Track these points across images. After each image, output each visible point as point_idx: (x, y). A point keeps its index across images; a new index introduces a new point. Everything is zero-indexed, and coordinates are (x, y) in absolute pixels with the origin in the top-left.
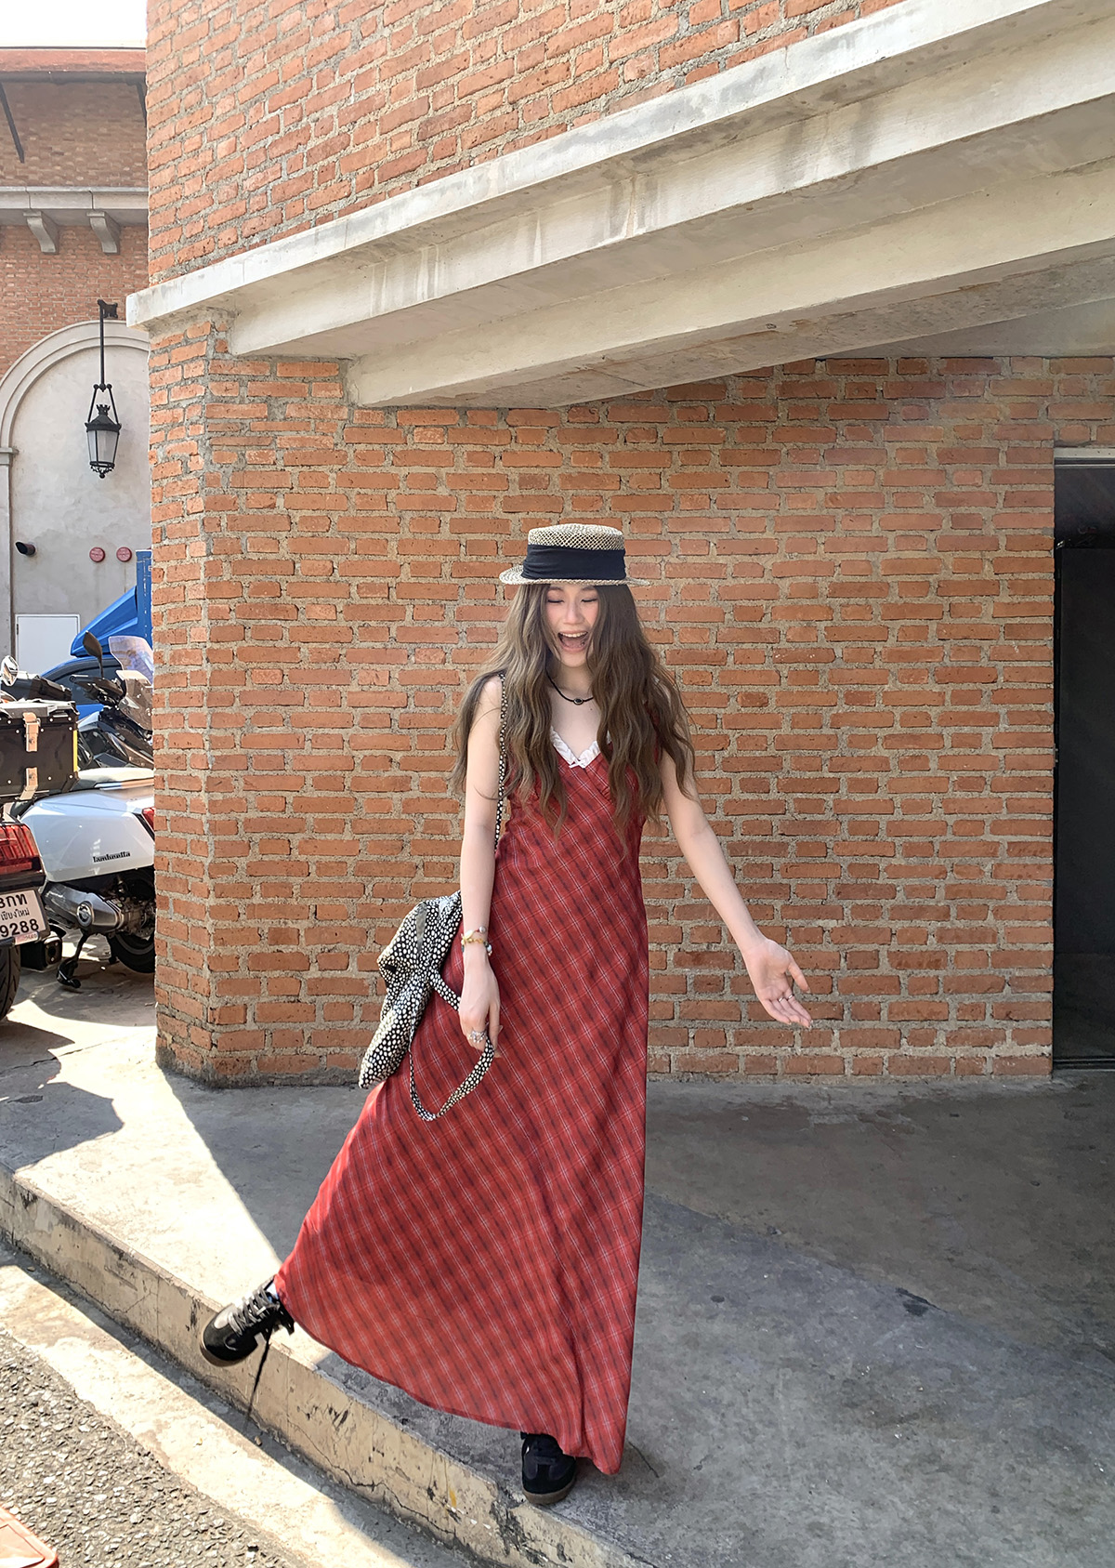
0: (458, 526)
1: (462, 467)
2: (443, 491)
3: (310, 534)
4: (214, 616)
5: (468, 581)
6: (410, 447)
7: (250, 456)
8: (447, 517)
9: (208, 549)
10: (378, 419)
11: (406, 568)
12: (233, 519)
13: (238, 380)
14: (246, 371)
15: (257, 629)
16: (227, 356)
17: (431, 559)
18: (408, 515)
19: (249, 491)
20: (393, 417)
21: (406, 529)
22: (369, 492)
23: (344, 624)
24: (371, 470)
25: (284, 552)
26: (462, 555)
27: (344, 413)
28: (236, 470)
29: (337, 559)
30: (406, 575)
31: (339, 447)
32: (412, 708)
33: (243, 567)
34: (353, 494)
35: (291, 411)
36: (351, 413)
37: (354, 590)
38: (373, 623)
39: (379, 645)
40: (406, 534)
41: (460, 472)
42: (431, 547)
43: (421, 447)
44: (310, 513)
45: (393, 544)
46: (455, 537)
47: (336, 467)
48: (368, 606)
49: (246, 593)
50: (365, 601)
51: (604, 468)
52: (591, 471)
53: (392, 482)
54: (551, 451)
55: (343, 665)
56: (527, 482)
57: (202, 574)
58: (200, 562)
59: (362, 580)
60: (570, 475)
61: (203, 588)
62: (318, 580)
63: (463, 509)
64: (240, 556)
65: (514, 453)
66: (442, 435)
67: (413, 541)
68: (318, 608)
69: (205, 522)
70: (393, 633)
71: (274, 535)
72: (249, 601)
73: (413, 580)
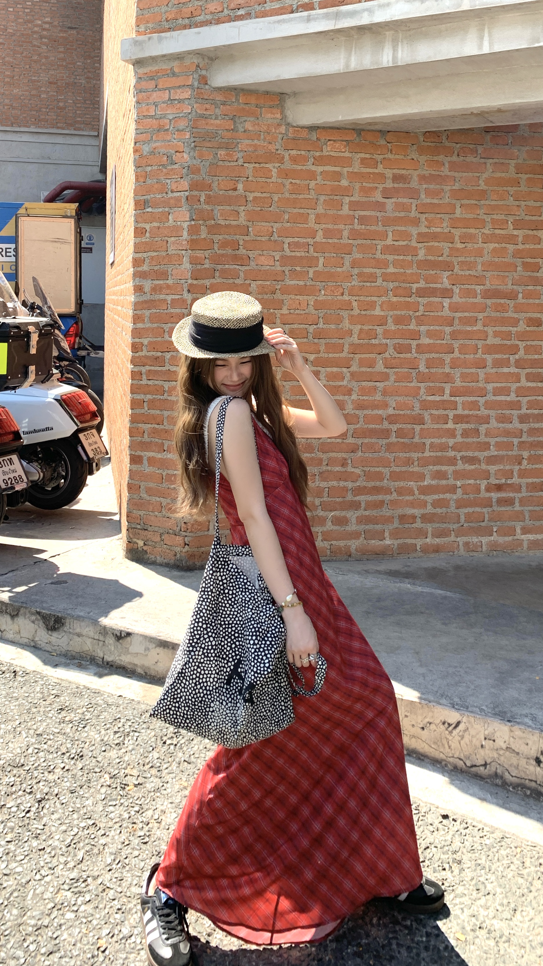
0: (354, 206)
1: (357, 167)
2: (344, 183)
3: (259, 209)
4: (194, 261)
5: (359, 242)
6: (325, 153)
7: (221, 155)
8: (347, 200)
9: (191, 216)
10: (304, 134)
11: (320, 233)
12: (208, 197)
13: (214, 103)
14: (219, 98)
15: (223, 271)
16: (207, 87)
17: (336, 227)
18: (322, 198)
19: (220, 178)
20: (314, 134)
21: (321, 207)
22: (298, 181)
23: (279, 268)
24: (299, 168)
25: (242, 220)
26: (356, 225)
27: (283, 129)
28: (211, 164)
29: (276, 225)
30: (319, 238)
31: (279, 152)
32: (321, 325)
33: (214, 229)
34: (287, 182)
35: (249, 126)
36: (287, 130)
37: (286, 246)
38: (298, 269)
39: (301, 283)
40: (320, 209)
41: (355, 171)
42: (336, 219)
43: (332, 154)
44: (259, 195)
45: (312, 217)
46: (351, 213)
47: (277, 165)
48: (295, 257)
49: (216, 246)
50: (293, 254)
51: (445, 171)
52: (437, 173)
53: (312, 176)
54: (413, 159)
55: (278, 296)
56: (396, 178)
57: (185, 233)
58: (185, 225)
59: (291, 240)
60: (424, 175)
61: (186, 242)
62: (263, 239)
63: (357, 195)
64: (213, 221)
65: (390, 159)
66: (345, 147)
67: (325, 215)
68: (263, 258)
69: (189, 198)
70: (311, 275)
71: (236, 208)
72: (218, 252)
73: (324, 240)
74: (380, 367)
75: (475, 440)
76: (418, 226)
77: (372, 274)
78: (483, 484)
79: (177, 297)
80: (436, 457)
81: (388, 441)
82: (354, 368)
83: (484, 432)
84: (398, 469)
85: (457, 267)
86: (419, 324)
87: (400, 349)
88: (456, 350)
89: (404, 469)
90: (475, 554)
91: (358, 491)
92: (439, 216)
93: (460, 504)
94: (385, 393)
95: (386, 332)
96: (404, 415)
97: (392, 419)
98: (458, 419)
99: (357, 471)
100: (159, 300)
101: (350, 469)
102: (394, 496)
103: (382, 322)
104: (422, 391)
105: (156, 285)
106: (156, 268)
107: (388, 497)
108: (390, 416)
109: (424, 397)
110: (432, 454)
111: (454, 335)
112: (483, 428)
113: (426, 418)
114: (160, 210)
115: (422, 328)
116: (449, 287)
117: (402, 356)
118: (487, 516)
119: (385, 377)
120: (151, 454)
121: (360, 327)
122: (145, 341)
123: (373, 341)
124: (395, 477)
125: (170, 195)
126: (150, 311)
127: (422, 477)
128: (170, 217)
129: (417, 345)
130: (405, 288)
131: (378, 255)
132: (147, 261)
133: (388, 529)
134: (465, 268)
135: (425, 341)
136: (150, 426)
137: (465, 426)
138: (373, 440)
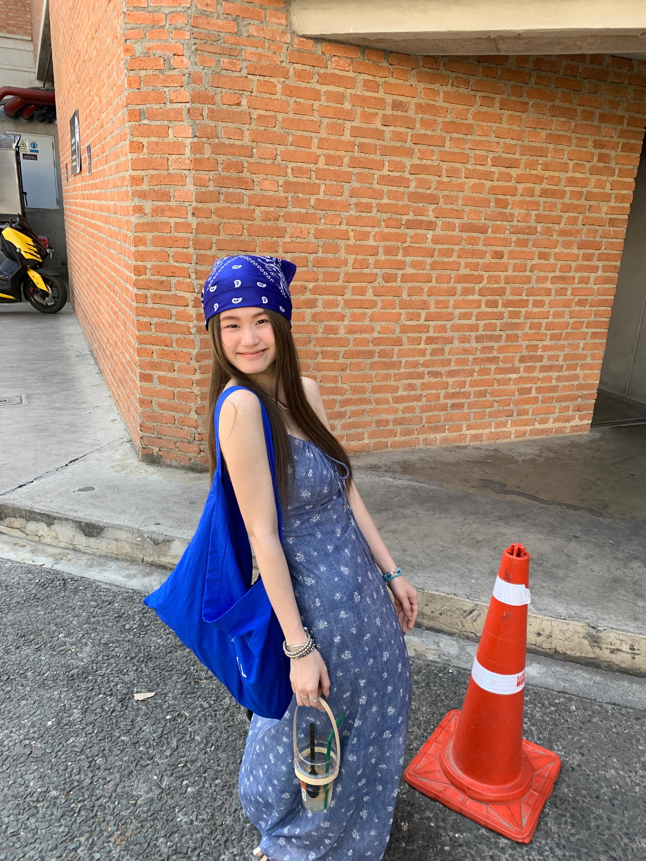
0: (356, 133)
1: (359, 91)
2: (347, 106)
3: (263, 128)
4: (198, 183)
5: (358, 170)
6: (329, 71)
7: (224, 63)
8: (349, 125)
9: (194, 132)
10: (309, 45)
11: (322, 160)
12: (211, 111)
15: (228, 195)
17: (338, 153)
18: (325, 121)
19: (224, 90)
20: (319, 45)
21: (324, 131)
22: (302, 101)
23: (282, 194)
24: (304, 85)
25: (247, 141)
26: (356, 152)
27: (288, 38)
28: (215, 73)
29: (281, 148)
30: (321, 164)
31: (284, 64)
32: (320, 254)
33: (218, 148)
34: (292, 101)
35: (253, 30)
36: (292, 39)
37: (289, 171)
38: (300, 195)
39: (303, 211)
40: (323, 134)
41: (358, 93)
42: (338, 145)
43: (337, 72)
44: (263, 113)
45: (315, 141)
46: (353, 139)
47: (282, 80)
48: (298, 183)
49: (220, 167)
50: (296, 180)
51: (440, 101)
52: (433, 103)
53: (316, 95)
54: (412, 85)
55: (281, 223)
56: (397, 105)
57: (188, 151)
58: (188, 142)
59: (295, 164)
60: (421, 104)
61: (189, 162)
62: (267, 162)
63: (358, 120)
64: (217, 140)
65: (391, 84)
66: (350, 65)
67: (328, 140)
68: (267, 182)
69: (191, 111)
70: (312, 203)
71: (240, 126)
72: (222, 174)
73: (326, 167)
74: (369, 295)
75: (440, 357)
76: (412, 158)
77: (368, 204)
78: (442, 393)
79: (181, 220)
80: (409, 372)
81: (371, 360)
82: (347, 296)
83: (448, 351)
84: (378, 384)
85: (442, 200)
86: (405, 255)
87: (388, 278)
88: (434, 279)
89: (383, 383)
90: (431, 447)
91: (345, 403)
92: (431, 148)
93: (424, 409)
94: (372, 319)
95: (377, 262)
96: (386, 338)
97: (377, 342)
98: (430, 341)
99: (346, 386)
100: (161, 223)
101: (339, 385)
102: (373, 406)
103: (374, 252)
104: (403, 316)
105: (157, 207)
106: (156, 188)
107: (369, 407)
108: (375, 339)
109: (404, 322)
110: (406, 370)
111: (433, 266)
112: (447, 348)
113: (404, 341)
114: (159, 123)
115: (408, 259)
116: (434, 219)
117: (388, 284)
118: (442, 417)
119: (373, 304)
120: (162, 373)
121: (354, 256)
122: (149, 265)
123: (365, 271)
124: (375, 390)
125: (169, 106)
126: (153, 234)
127: (396, 389)
128: (170, 132)
129: (402, 275)
130: (397, 220)
131: (375, 186)
132: (146, 180)
133: (366, 431)
134: (448, 202)
135: (410, 271)
136: (158, 347)
137: (434, 346)
138: (360, 360)
